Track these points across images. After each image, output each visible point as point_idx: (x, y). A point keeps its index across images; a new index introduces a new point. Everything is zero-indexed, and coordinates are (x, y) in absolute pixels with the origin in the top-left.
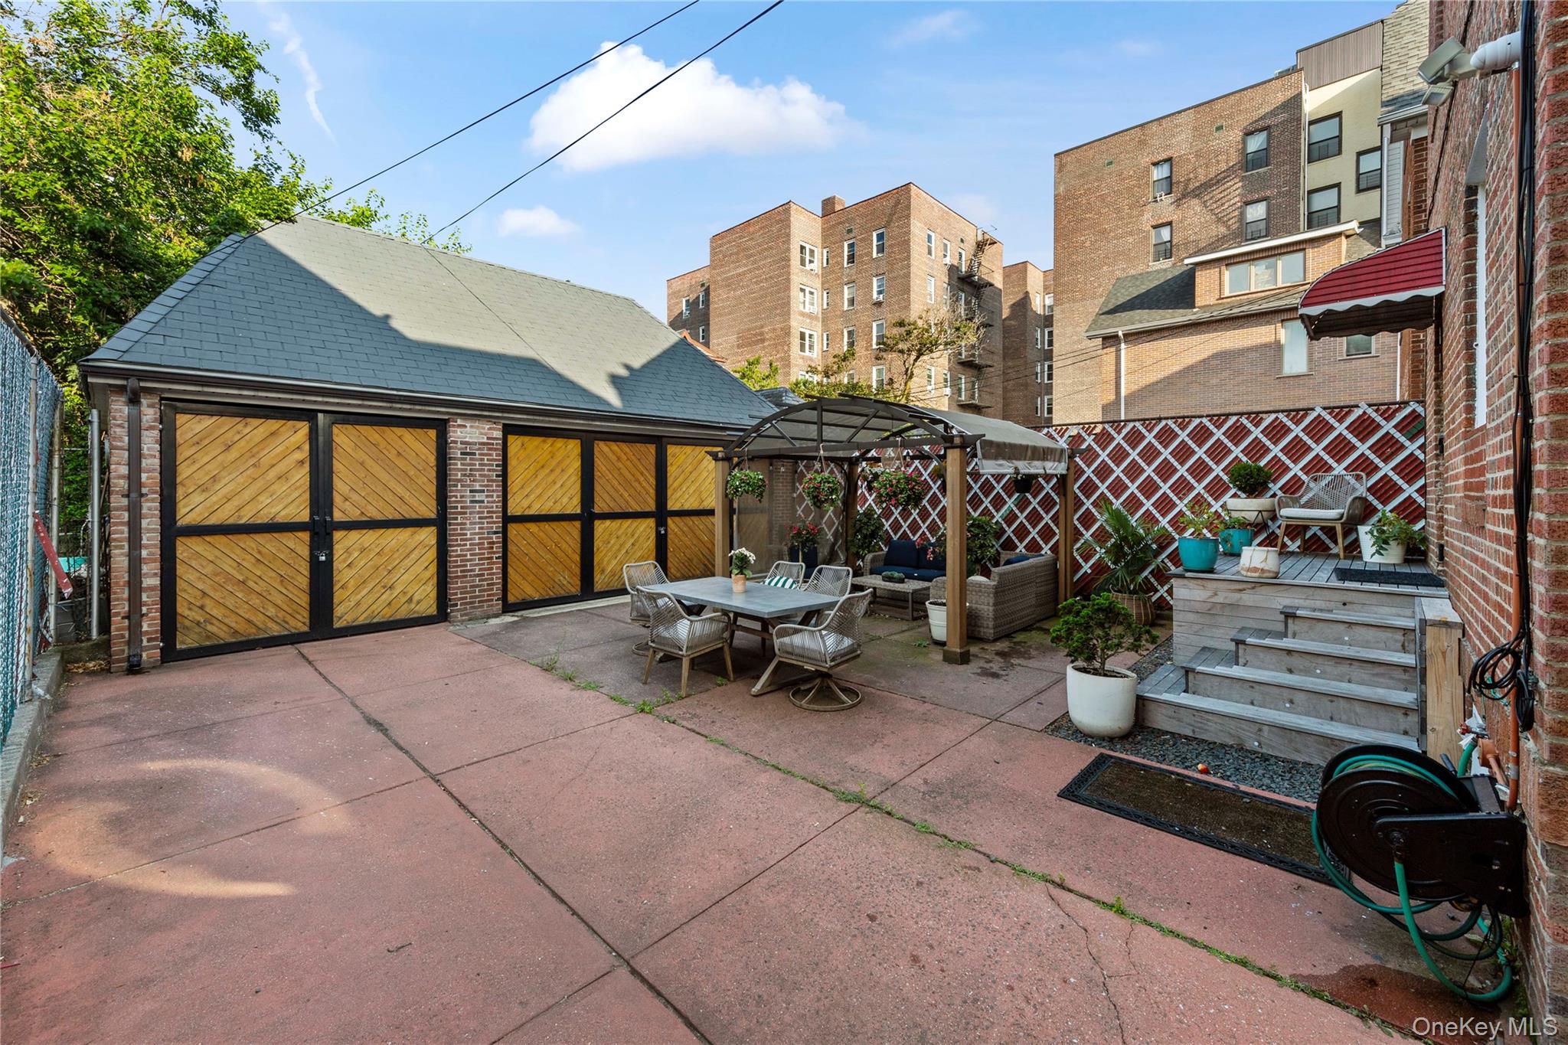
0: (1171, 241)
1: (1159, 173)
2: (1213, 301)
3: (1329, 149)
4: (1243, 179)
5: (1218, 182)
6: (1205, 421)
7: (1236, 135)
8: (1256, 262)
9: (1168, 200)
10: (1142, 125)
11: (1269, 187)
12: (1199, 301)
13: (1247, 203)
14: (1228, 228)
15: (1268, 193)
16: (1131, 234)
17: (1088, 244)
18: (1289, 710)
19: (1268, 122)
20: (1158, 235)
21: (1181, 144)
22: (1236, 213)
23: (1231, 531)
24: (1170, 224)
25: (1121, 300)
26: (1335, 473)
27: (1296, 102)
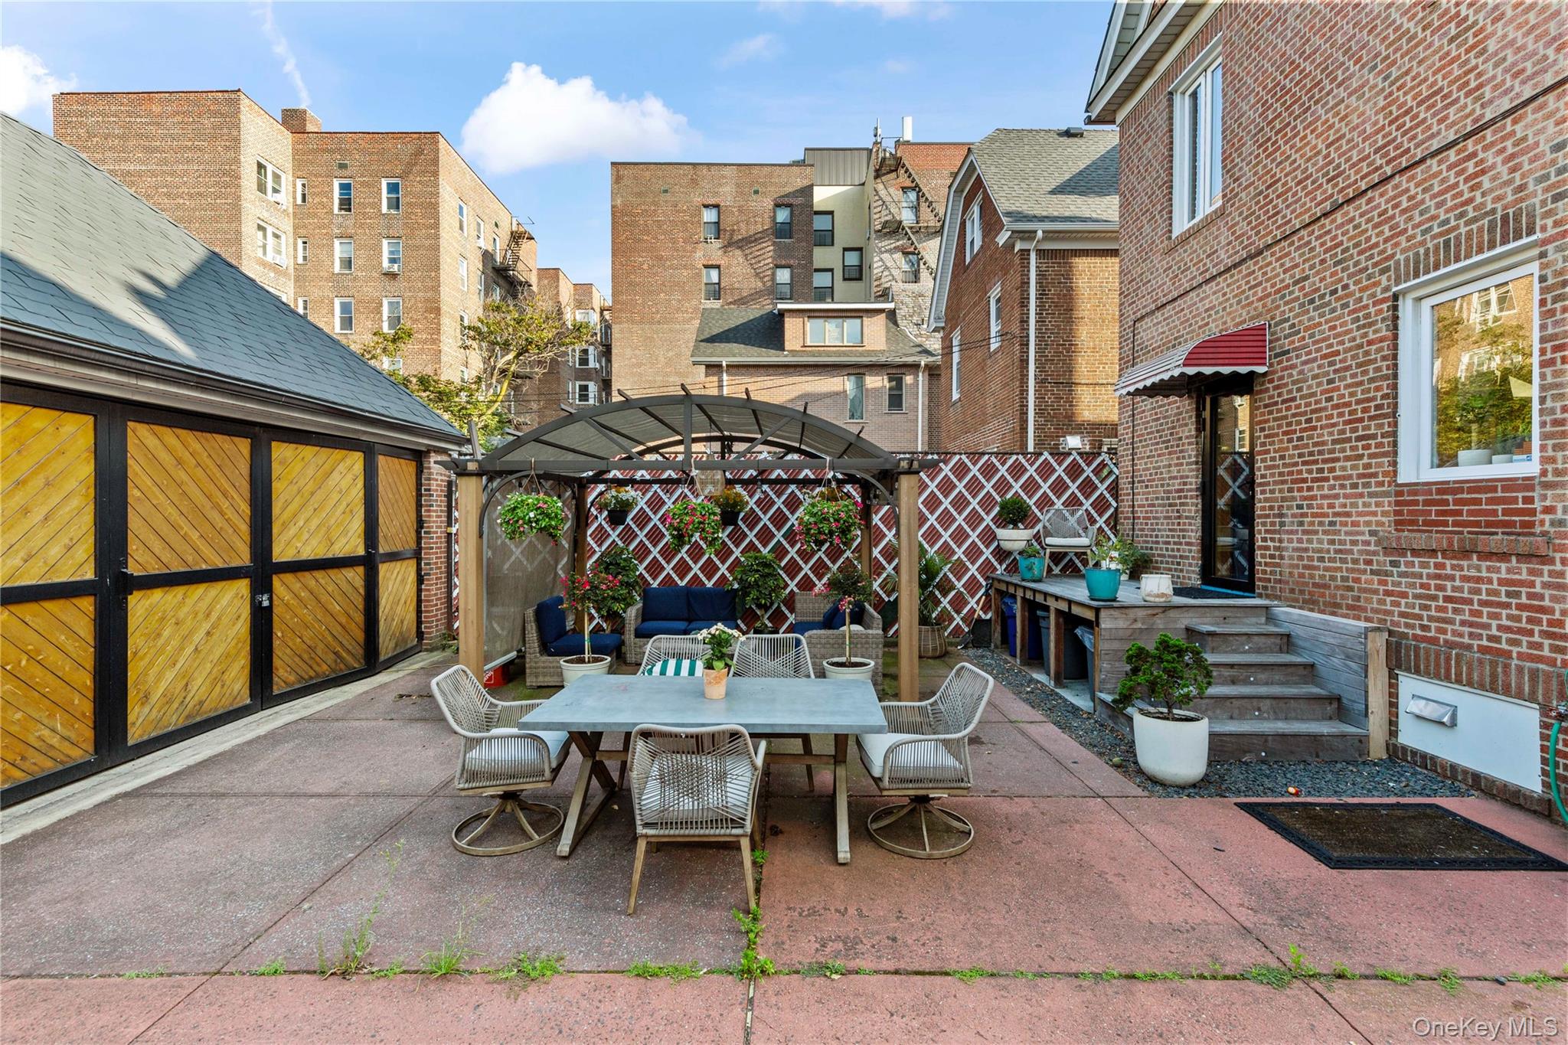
0: (719, 284)
1: (709, 216)
2: (798, 348)
3: (826, 238)
4: (774, 244)
5: (756, 240)
6: (964, 457)
7: (768, 203)
8: (830, 320)
9: (717, 244)
10: (694, 165)
11: (792, 257)
12: (788, 345)
13: (778, 266)
14: (764, 283)
15: (792, 262)
16: (685, 267)
17: (645, 267)
18: (1258, 718)
19: (791, 201)
20: (708, 275)
21: (726, 195)
22: (769, 273)
23: (1032, 560)
24: (718, 267)
25: (715, 331)
26: (1056, 507)
27: (807, 191)
